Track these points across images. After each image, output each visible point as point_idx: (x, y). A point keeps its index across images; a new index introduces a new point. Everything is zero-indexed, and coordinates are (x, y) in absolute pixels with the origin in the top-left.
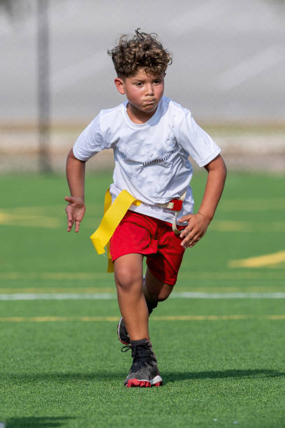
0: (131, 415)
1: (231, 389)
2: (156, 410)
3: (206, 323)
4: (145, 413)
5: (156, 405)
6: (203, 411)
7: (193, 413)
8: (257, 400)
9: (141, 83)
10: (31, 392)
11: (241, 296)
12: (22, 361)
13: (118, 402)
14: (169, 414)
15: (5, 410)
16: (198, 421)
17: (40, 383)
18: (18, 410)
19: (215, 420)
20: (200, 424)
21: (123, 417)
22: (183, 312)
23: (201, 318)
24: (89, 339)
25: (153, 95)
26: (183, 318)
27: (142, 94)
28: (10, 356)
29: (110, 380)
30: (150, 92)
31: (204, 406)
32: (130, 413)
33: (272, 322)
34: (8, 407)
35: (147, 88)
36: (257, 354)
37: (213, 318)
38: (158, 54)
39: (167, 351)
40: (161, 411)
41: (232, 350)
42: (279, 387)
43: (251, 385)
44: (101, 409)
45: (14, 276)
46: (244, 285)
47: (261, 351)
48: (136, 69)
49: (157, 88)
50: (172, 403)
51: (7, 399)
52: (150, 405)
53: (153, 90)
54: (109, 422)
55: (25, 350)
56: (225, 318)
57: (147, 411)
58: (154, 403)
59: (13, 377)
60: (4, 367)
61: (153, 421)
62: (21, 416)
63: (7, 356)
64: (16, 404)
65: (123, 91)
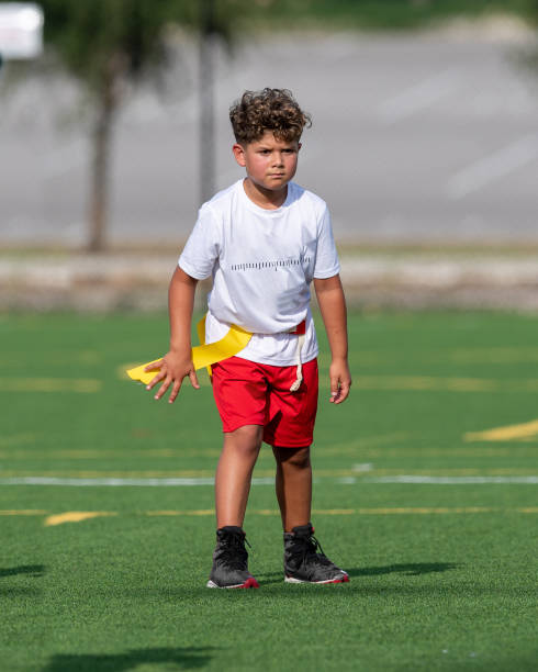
0: (329, 645)
1: (467, 608)
2: (363, 639)
3: (432, 518)
4: (348, 642)
5: (362, 630)
6: (427, 639)
7: (415, 642)
8: (503, 624)
9: (266, 151)
10: (190, 613)
11: (482, 480)
12: (178, 570)
13: (310, 627)
14: (381, 643)
15: (154, 637)
16: (421, 653)
17: (202, 601)
18: (172, 638)
19: (445, 651)
20: (424, 656)
21: (318, 647)
22: (401, 503)
23: (424, 511)
24: (270, 540)
25: (282, 167)
26: (401, 510)
27: (268, 165)
28: (160, 564)
29: (299, 596)
30: (278, 162)
31: (429, 632)
32: (327, 642)
33: (523, 516)
34: (157, 634)
35: (275, 158)
36: (503, 561)
37: (443, 511)
38: (291, 114)
39: (378, 556)
40: (370, 639)
41: (469, 556)
42: (533, 606)
43: (495, 604)
44: (287, 637)
45: (166, 453)
46: (484, 465)
47: (509, 556)
48: (262, 133)
49: (288, 159)
50: (384, 628)
51: (156, 623)
52: (354, 632)
53: (282, 161)
54: (299, 653)
55: (181, 555)
56: (458, 510)
57: (349, 638)
58: (359, 627)
59: (165, 593)
60: (152, 578)
61: (359, 653)
62: (176, 646)
63: (157, 564)
64: (169, 629)
65: (243, 162)
